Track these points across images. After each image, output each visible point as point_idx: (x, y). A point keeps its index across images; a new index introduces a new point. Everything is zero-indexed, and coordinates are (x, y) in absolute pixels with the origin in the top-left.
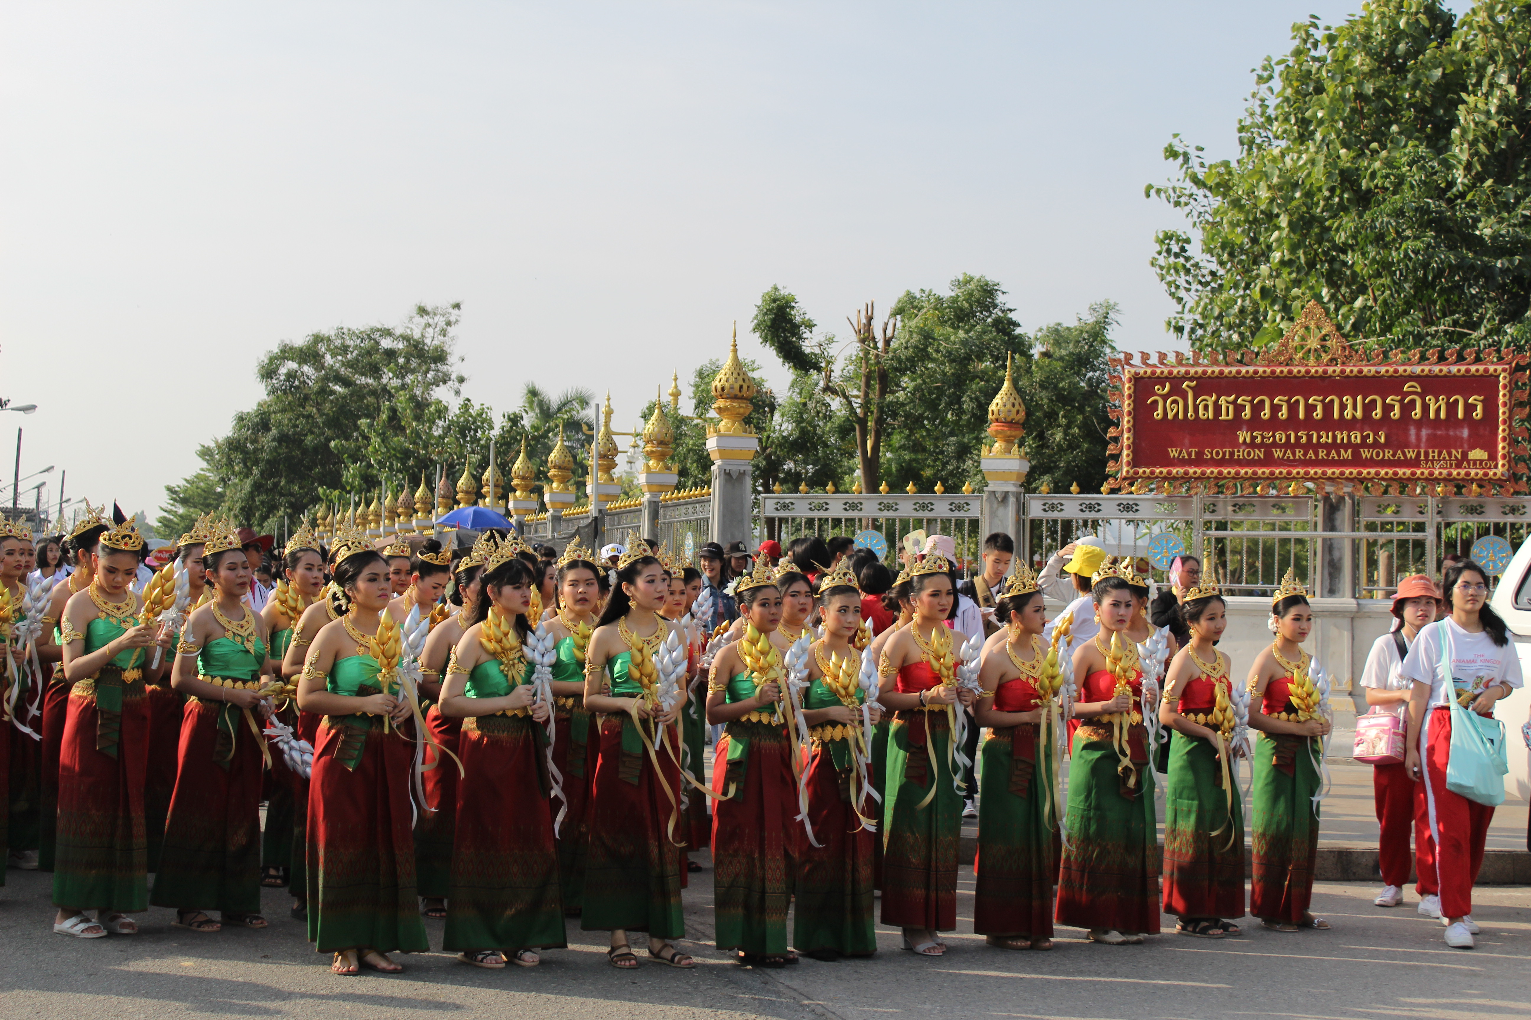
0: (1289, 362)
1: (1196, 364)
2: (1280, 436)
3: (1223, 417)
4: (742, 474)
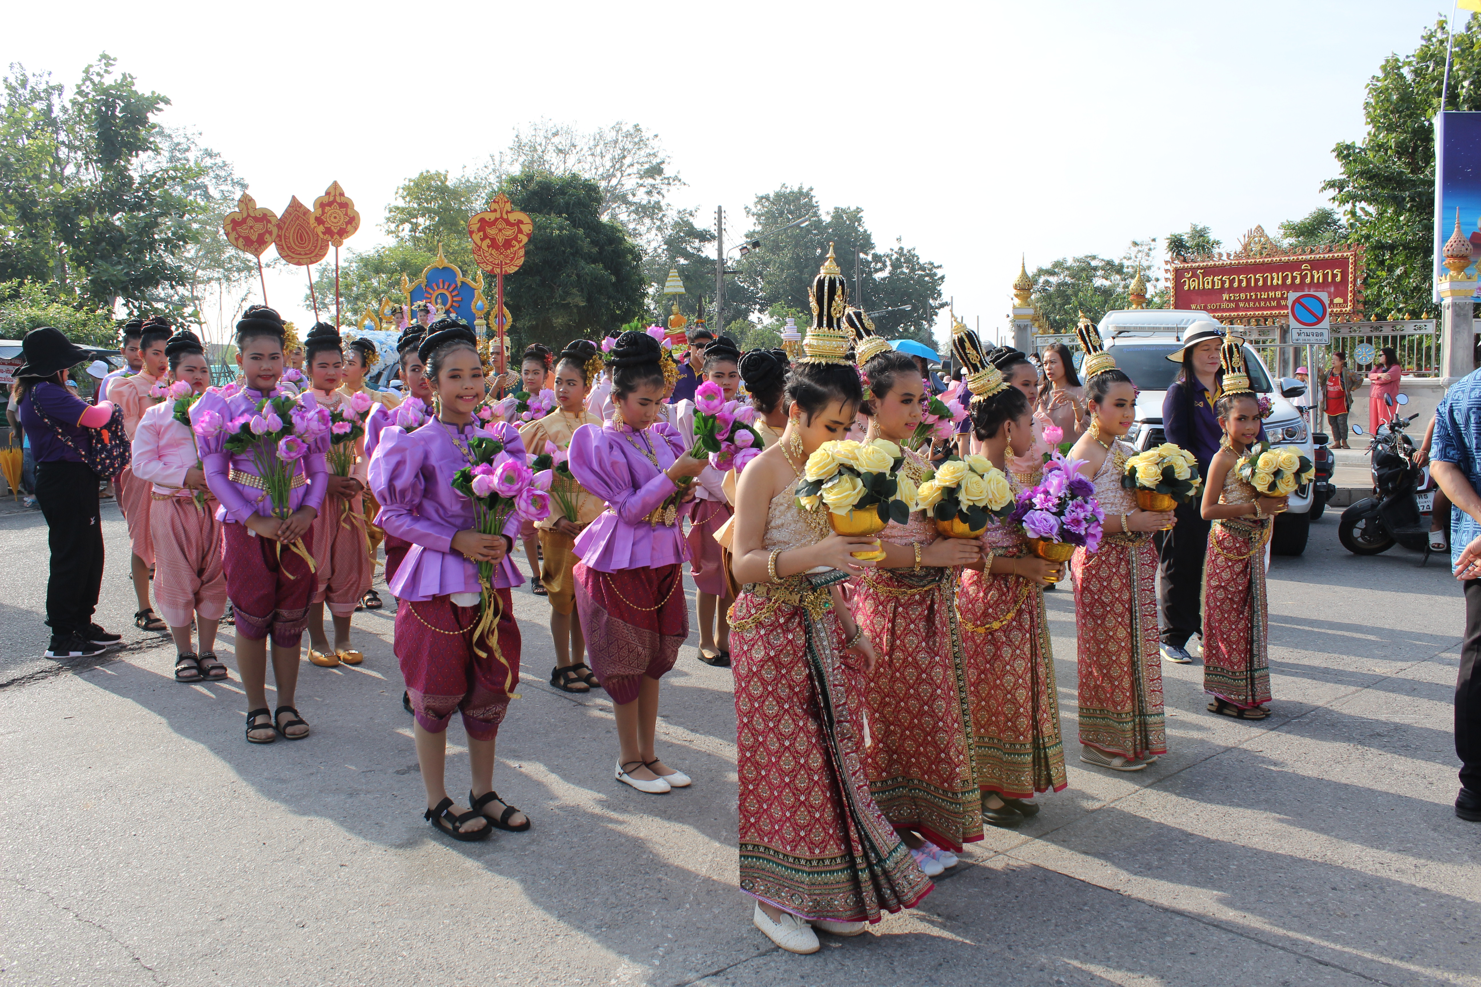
0: (1247, 257)
2: (1243, 296)
3: (1216, 288)
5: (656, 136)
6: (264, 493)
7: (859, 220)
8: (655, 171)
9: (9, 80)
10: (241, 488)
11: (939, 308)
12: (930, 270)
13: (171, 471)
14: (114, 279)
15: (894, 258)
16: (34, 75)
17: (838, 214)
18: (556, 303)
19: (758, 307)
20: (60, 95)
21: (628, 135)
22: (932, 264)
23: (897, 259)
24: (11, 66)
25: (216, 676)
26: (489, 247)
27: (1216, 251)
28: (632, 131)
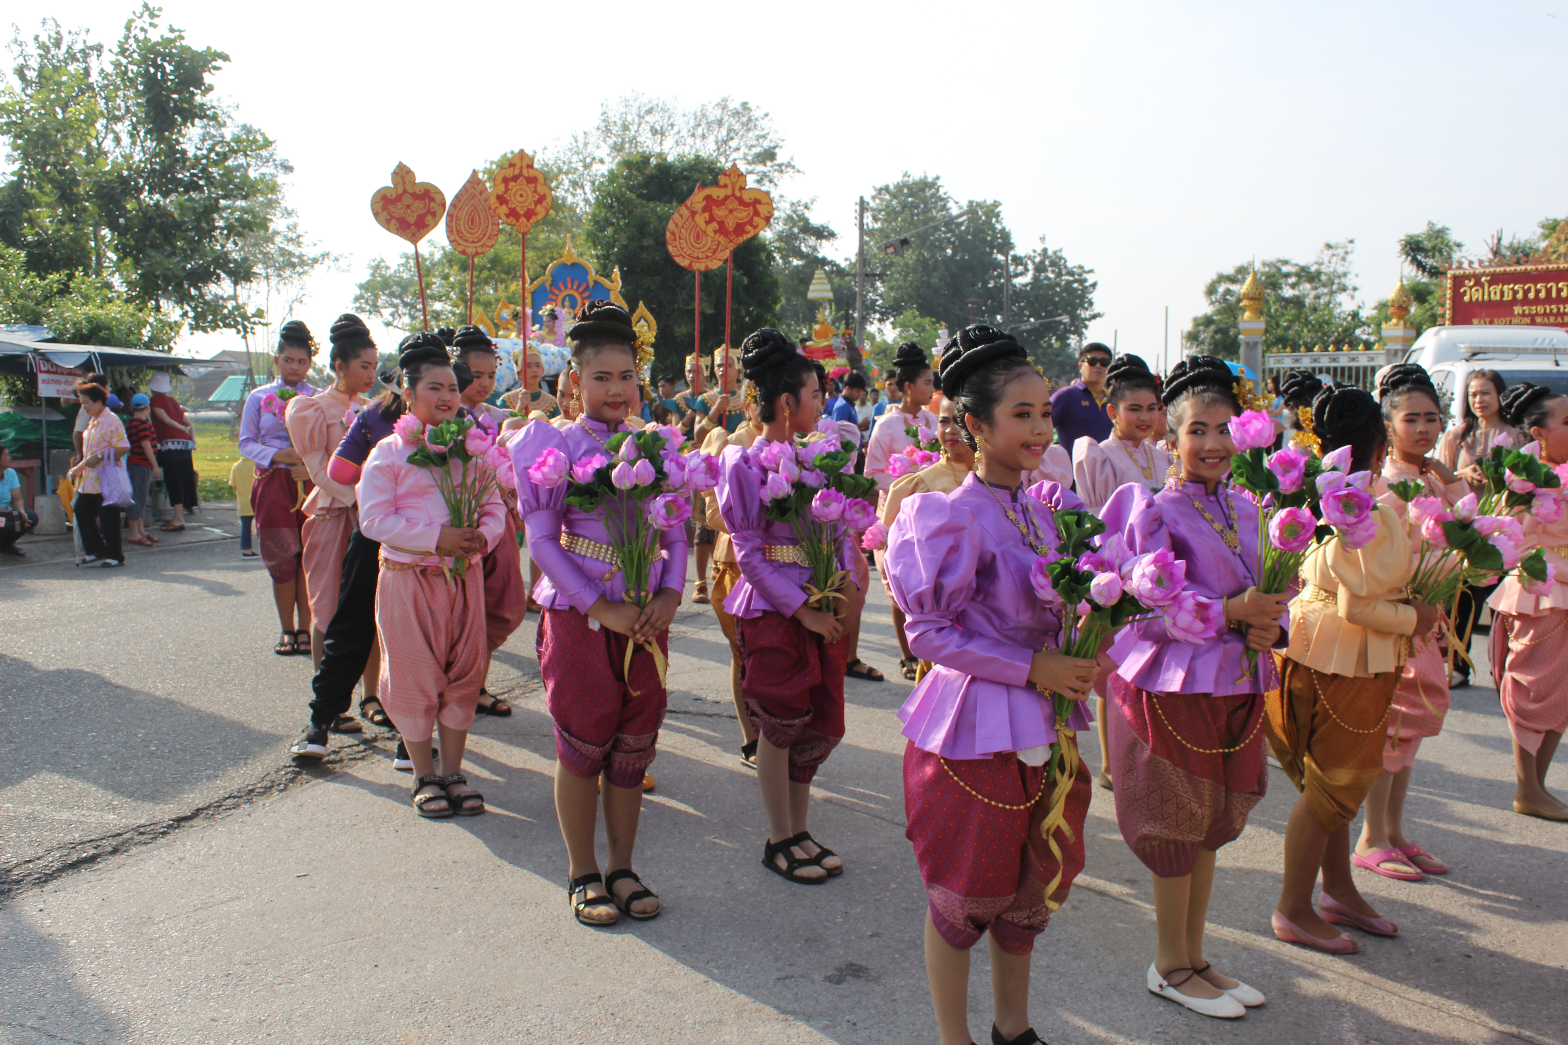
0: (1549, 261)
1: (1490, 266)
2: (1540, 309)
3: (1505, 299)
4: (1255, 344)
5: (766, 115)
6: (614, 568)
7: (997, 216)
8: (768, 155)
9: (40, 39)
10: (580, 561)
11: (1089, 320)
12: (1080, 275)
13: (420, 528)
14: (169, 273)
15: (1037, 260)
16: (70, 33)
17: (973, 209)
18: (679, 309)
19: (877, 316)
20: (99, 56)
21: (736, 114)
22: (1081, 267)
23: (1042, 262)
24: (44, 22)
25: (472, 809)
26: (715, 232)
27: (1456, 256)
28: (740, 109)
